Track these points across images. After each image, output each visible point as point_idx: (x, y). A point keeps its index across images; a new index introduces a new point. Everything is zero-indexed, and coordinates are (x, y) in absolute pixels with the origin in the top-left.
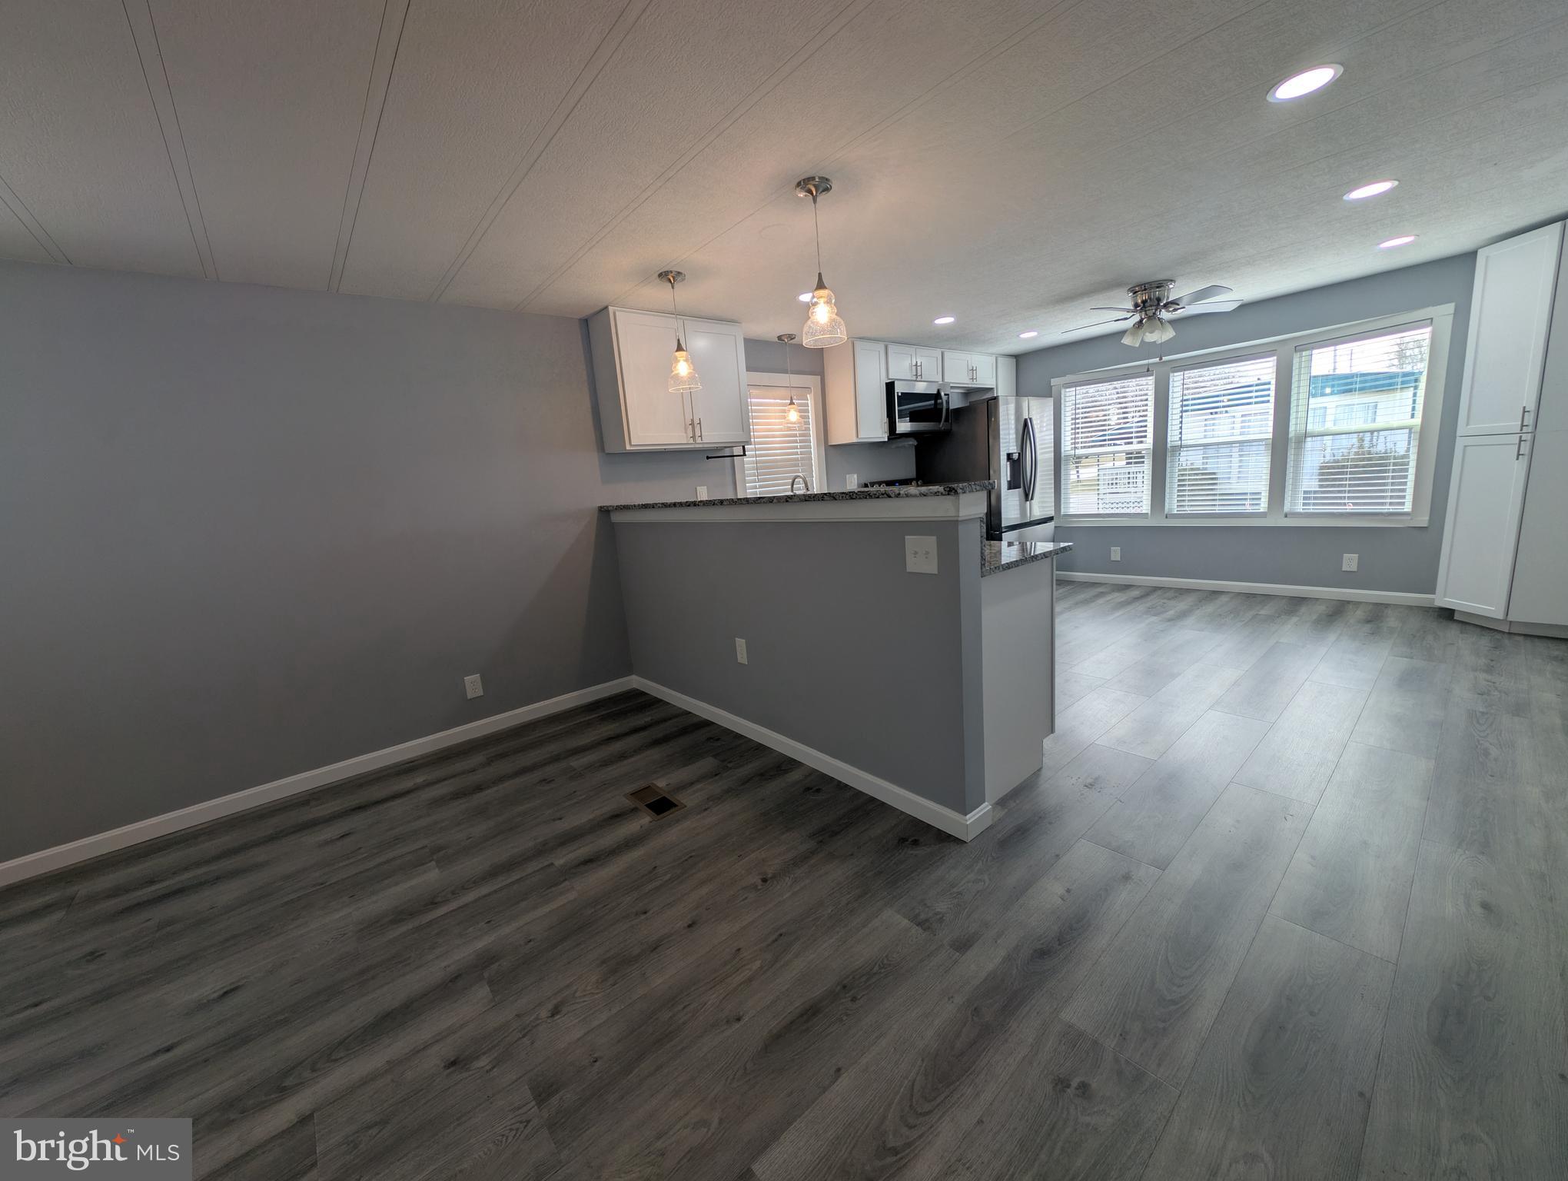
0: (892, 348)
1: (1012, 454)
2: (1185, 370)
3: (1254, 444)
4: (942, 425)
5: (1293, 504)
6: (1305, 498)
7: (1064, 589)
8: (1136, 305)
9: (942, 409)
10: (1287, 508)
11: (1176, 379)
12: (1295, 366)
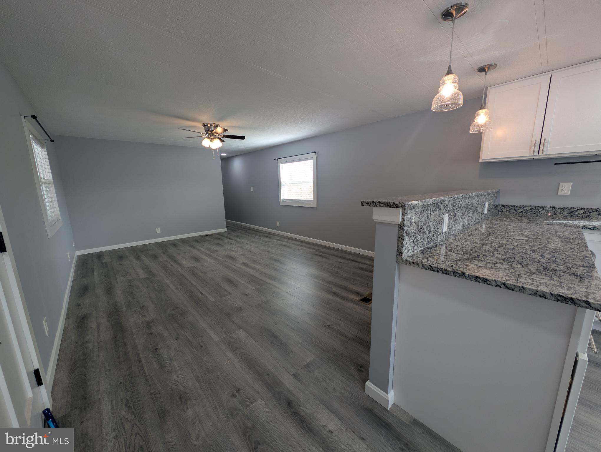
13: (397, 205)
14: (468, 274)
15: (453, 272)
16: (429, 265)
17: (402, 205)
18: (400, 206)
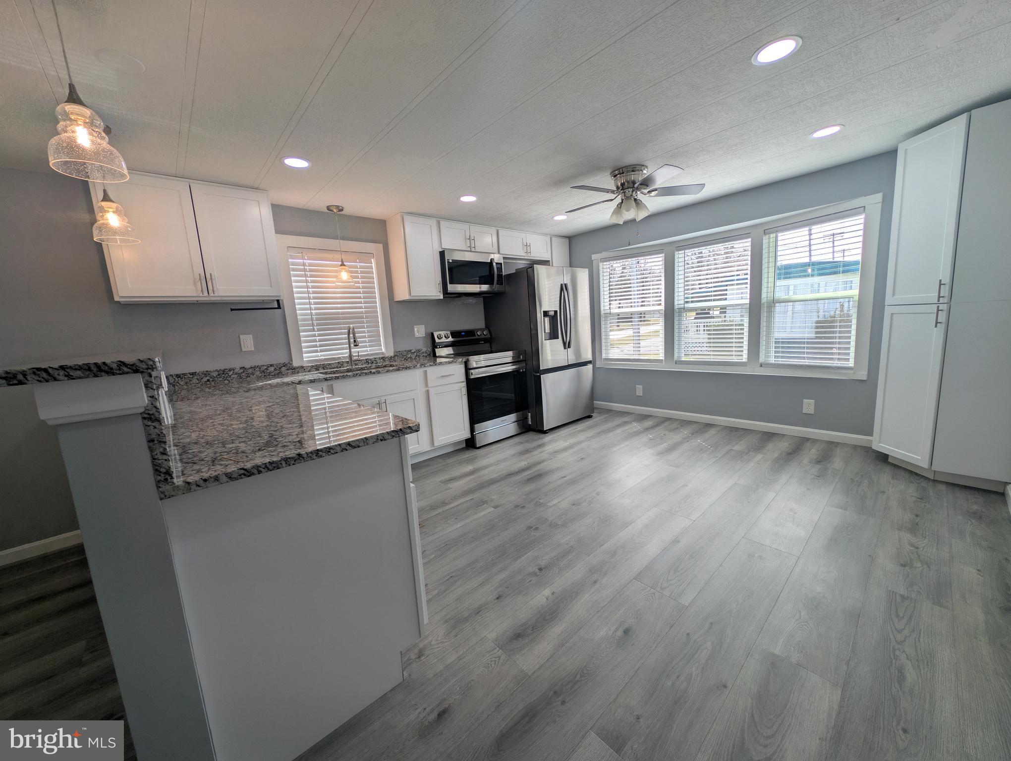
0: (443, 223)
1: (549, 311)
2: (686, 249)
3: (736, 307)
4: (496, 287)
5: (767, 357)
6: (775, 352)
7: (601, 418)
8: (618, 188)
9: (494, 274)
10: (762, 359)
11: (679, 256)
12: (765, 246)
13: (132, 365)
14: (306, 453)
15: (285, 461)
16: (241, 469)
17: (147, 365)
18: (145, 366)
